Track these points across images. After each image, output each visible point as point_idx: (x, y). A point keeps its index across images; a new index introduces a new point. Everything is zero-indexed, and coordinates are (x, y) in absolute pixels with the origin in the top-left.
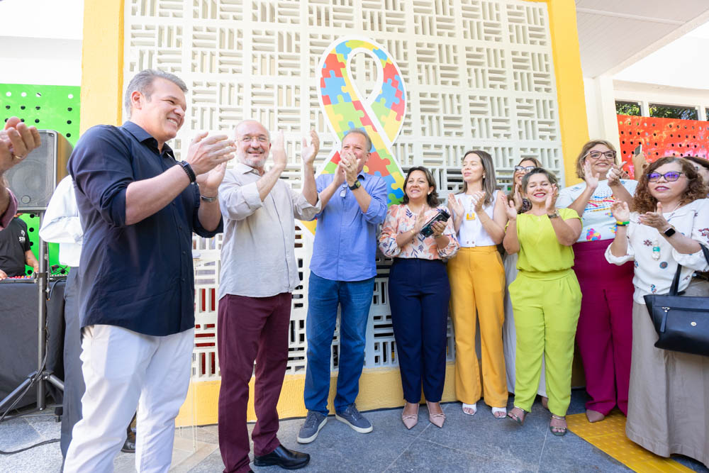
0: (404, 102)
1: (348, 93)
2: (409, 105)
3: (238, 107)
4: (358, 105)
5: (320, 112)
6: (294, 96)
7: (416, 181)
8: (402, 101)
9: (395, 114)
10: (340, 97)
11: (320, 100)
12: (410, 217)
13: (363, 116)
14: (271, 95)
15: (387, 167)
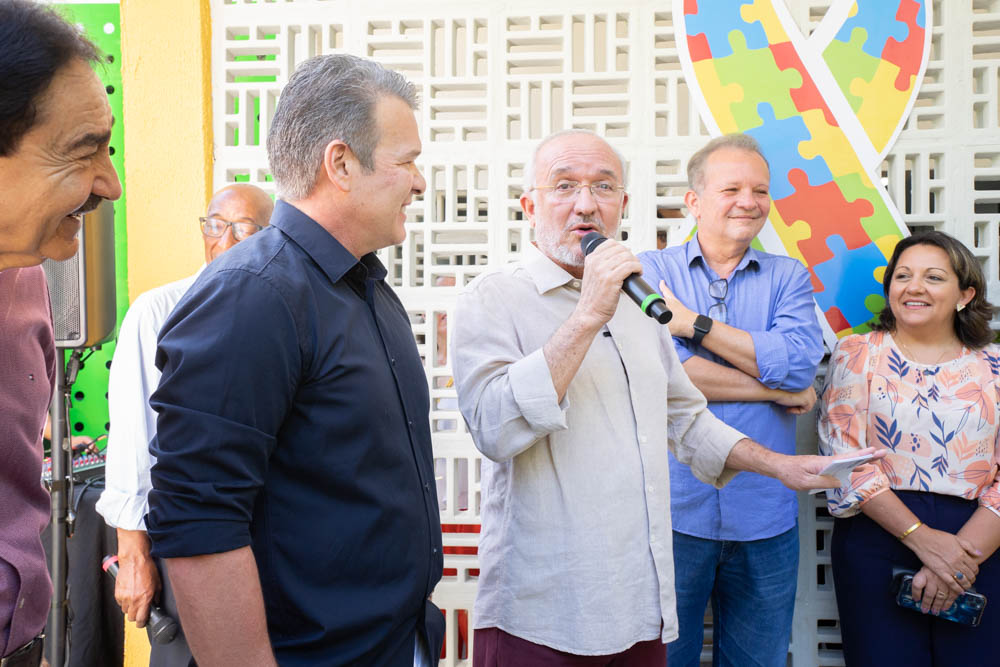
0: (922, 31)
1: (758, 23)
2: (936, 40)
3: (475, 80)
4: (785, 56)
5: (681, 81)
6: (612, 42)
7: (917, 275)
8: (917, 34)
9: (894, 70)
10: (736, 38)
11: (682, 49)
12: (904, 374)
13: (798, 83)
14: (556, 43)
15: (865, 222)
